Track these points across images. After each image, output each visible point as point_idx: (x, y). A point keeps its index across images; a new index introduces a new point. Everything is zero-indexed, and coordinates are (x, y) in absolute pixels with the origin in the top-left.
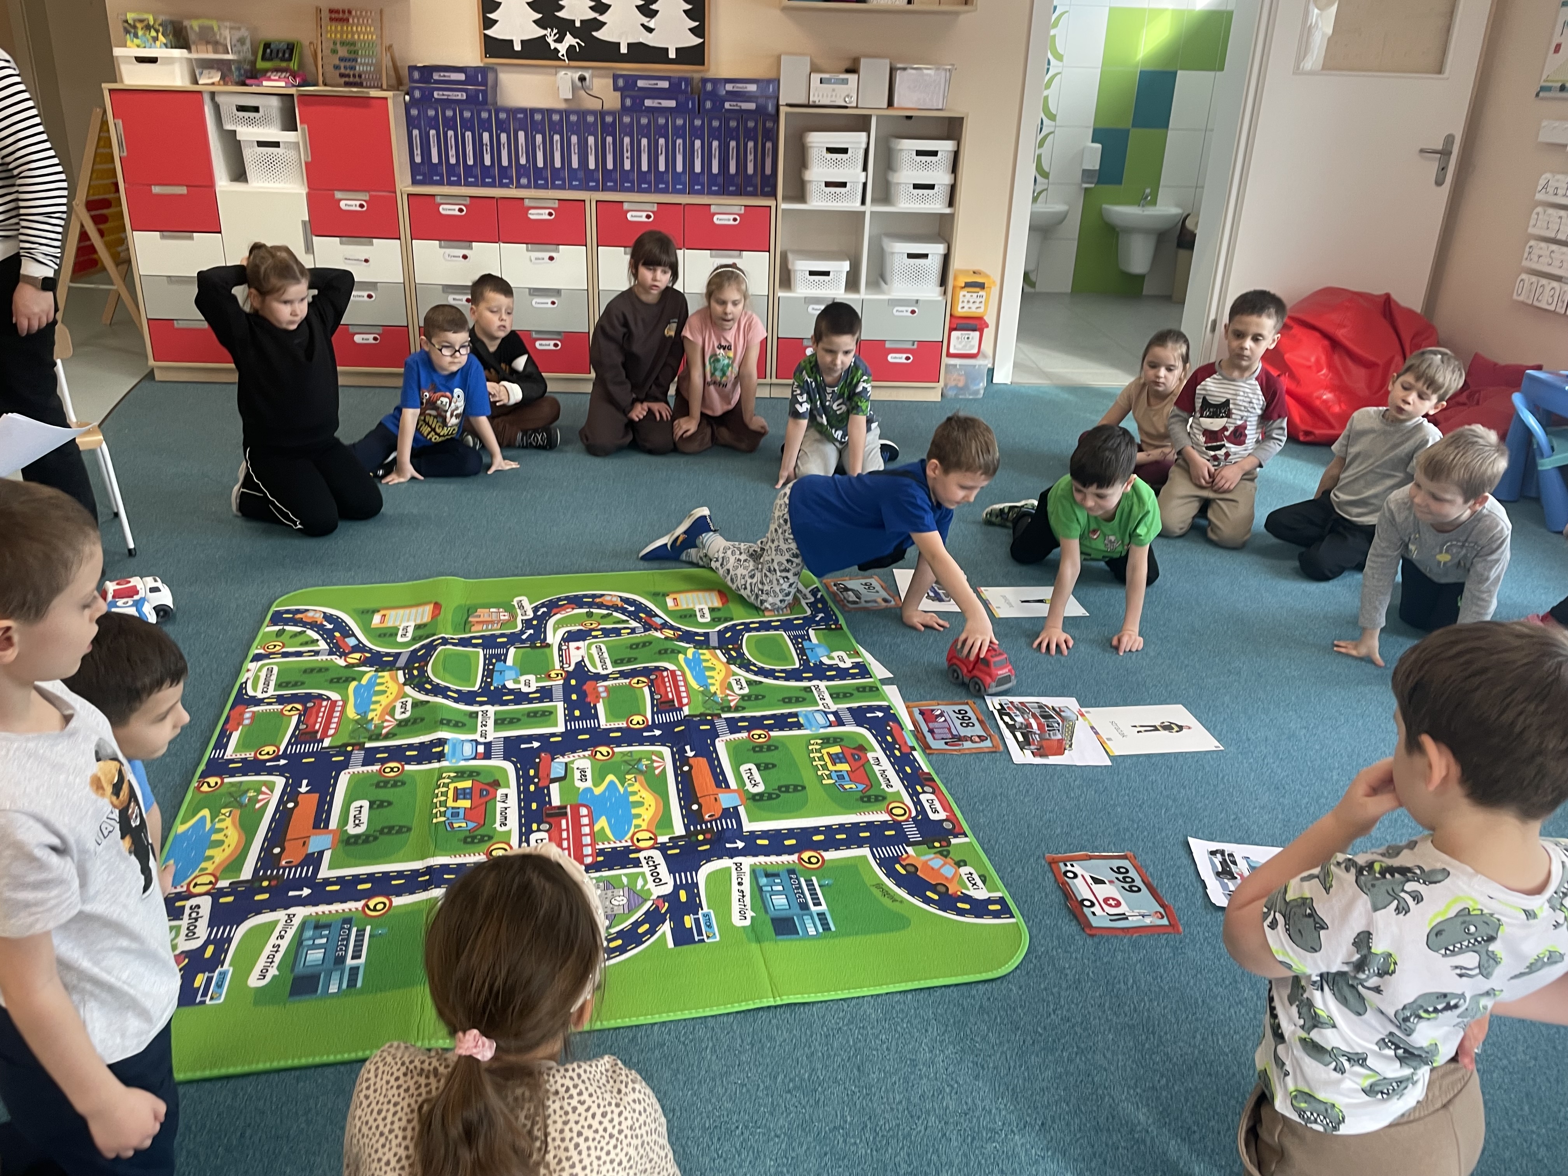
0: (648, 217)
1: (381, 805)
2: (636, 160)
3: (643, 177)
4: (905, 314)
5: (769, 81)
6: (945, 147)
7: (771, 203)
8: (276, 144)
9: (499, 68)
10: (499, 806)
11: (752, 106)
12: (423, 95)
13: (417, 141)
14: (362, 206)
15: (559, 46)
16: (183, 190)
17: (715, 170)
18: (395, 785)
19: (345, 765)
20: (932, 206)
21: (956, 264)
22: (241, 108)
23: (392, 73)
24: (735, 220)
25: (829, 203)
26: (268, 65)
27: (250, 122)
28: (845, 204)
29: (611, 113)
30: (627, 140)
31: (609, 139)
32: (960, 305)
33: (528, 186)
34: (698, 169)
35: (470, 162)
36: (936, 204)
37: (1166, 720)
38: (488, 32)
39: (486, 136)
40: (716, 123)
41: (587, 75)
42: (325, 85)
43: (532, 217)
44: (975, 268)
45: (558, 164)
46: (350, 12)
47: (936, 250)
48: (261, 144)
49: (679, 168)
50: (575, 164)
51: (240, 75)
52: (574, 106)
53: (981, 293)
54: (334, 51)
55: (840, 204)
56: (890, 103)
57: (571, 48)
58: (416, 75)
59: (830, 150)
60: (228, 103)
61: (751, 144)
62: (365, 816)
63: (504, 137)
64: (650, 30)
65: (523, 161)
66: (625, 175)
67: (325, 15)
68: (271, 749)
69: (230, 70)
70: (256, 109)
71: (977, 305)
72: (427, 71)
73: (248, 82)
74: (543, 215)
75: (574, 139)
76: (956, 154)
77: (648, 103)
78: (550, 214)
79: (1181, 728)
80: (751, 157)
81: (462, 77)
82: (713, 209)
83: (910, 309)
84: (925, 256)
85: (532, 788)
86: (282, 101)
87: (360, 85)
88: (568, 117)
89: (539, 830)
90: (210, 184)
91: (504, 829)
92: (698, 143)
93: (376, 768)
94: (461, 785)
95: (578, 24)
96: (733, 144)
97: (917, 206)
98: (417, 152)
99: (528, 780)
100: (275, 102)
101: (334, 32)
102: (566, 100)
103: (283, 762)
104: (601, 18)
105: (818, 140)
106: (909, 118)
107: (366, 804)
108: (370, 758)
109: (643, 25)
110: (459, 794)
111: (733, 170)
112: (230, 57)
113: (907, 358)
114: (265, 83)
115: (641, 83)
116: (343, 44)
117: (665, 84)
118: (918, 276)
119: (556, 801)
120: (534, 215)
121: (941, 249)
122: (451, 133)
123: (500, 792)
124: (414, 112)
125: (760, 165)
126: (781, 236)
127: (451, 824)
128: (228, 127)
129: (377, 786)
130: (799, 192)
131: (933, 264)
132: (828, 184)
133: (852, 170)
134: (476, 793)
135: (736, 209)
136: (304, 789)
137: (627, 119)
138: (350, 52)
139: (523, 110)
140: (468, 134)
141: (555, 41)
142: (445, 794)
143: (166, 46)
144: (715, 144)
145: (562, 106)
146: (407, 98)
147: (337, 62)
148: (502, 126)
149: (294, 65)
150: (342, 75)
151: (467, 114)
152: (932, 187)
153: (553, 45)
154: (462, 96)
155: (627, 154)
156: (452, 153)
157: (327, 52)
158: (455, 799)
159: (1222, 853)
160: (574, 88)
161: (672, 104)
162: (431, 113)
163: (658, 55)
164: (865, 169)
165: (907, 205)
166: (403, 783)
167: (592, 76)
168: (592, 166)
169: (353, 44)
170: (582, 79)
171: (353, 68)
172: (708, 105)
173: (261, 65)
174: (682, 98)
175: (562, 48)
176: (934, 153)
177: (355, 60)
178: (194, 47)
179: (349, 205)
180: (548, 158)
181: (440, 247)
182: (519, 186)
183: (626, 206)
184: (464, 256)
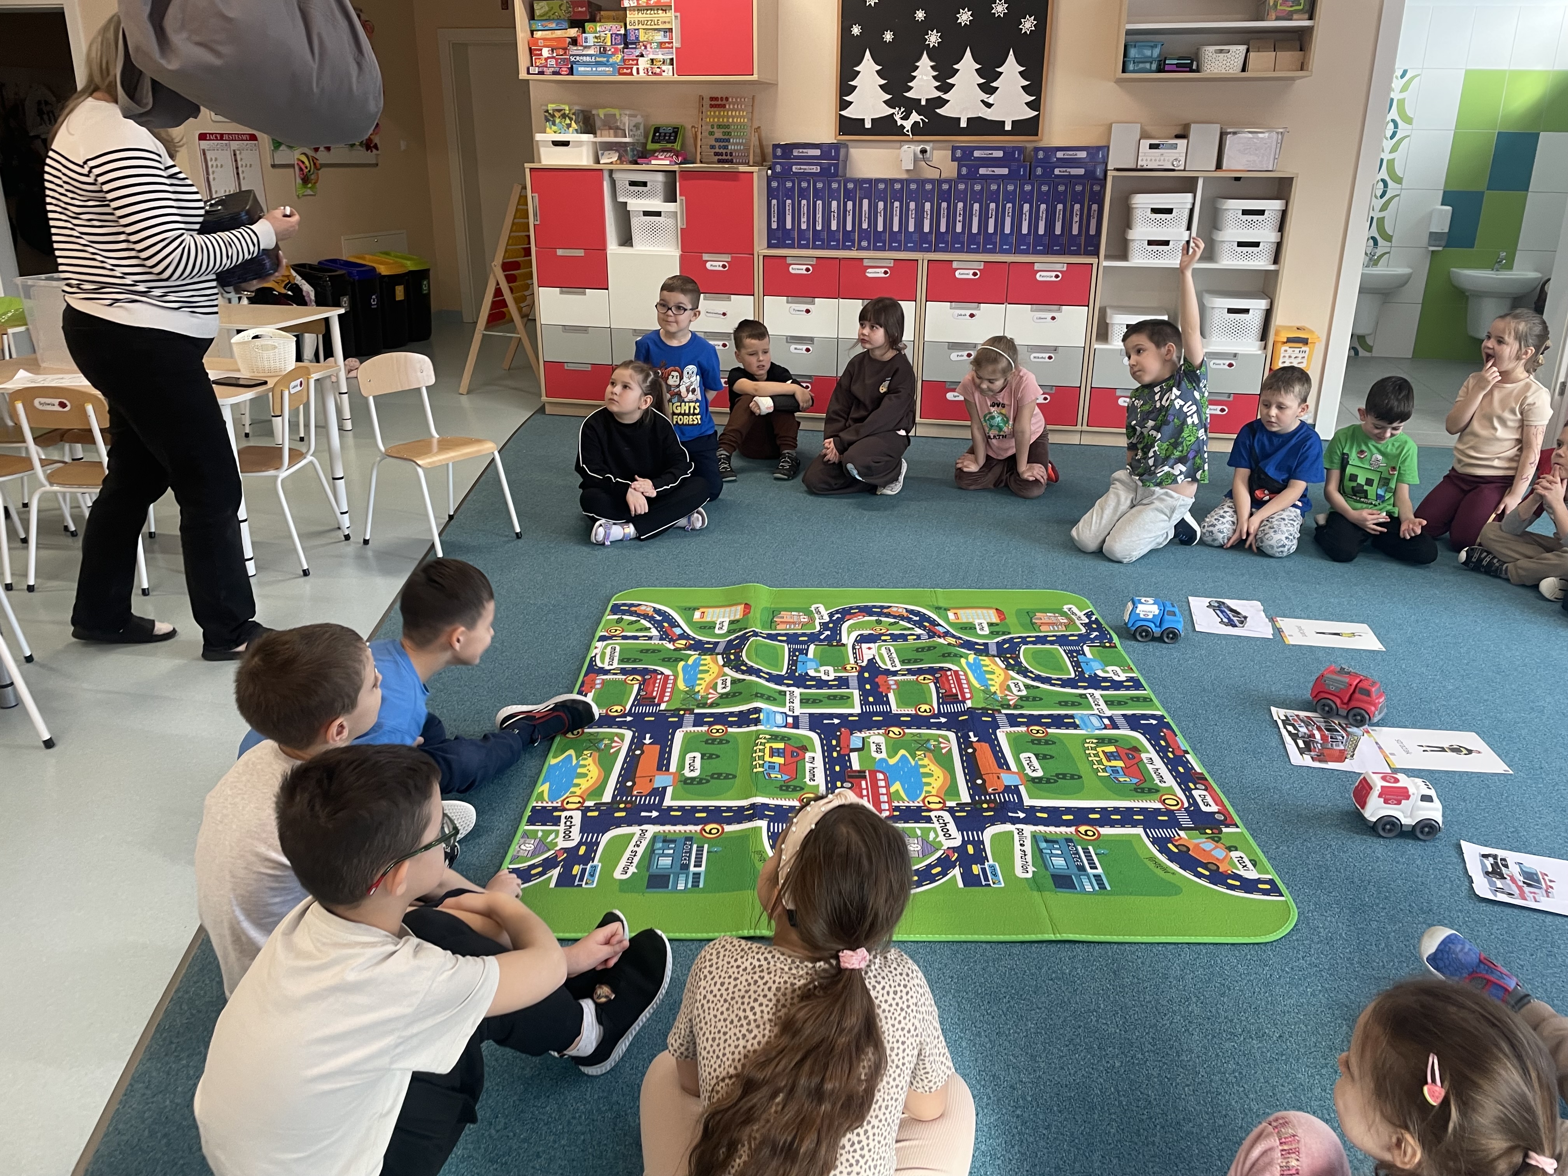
0: (975, 274)
1: (710, 757)
2: (967, 224)
3: (972, 238)
4: (1222, 367)
5: (1099, 148)
6: (1273, 206)
7: (1093, 260)
8: (658, 214)
9: (849, 144)
10: (808, 766)
11: (1081, 171)
12: (783, 169)
13: (774, 209)
14: (724, 266)
15: (904, 123)
16: (580, 253)
17: (1041, 231)
18: (721, 742)
19: (679, 725)
20: (1256, 263)
21: (1279, 319)
22: (633, 184)
23: (758, 151)
24: (1057, 276)
25: (1151, 261)
26: (657, 146)
27: (638, 195)
28: (1167, 261)
29: (946, 181)
30: (960, 205)
31: (944, 205)
32: (1281, 360)
33: (867, 249)
34: (1025, 230)
35: (819, 228)
36: (1260, 261)
37: (1456, 743)
38: (842, 113)
39: (834, 204)
40: (1045, 188)
41: (928, 148)
42: (701, 162)
43: (869, 275)
44: (1299, 325)
45: (896, 228)
46: (727, 99)
47: (1258, 306)
48: (646, 213)
49: (1007, 230)
50: (911, 228)
51: (634, 155)
52: (914, 176)
53: (1304, 349)
54: (711, 133)
55: (1161, 261)
56: (1219, 166)
57: (916, 124)
58: (779, 152)
59: (1155, 211)
60: (623, 179)
61: (1077, 207)
62: (698, 763)
63: (850, 204)
64: (989, 105)
65: (865, 226)
66: (957, 237)
67: (707, 102)
68: (619, 708)
69: (626, 151)
70: (645, 184)
71: (1299, 360)
72: (788, 148)
73: (639, 161)
74: (879, 273)
75: (912, 205)
76: (1284, 213)
77: (982, 171)
78: (886, 273)
79: (1470, 752)
80: (1076, 219)
81: (817, 152)
82: (1037, 267)
83: (1228, 362)
84: (1246, 311)
85: (835, 754)
86: (666, 177)
87: (731, 162)
88: (908, 186)
89: (842, 787)
90: (602, 248)
91: (812, 783)
92: (1026, 207)
93: (704, 729)
94: (776, 745)
95: (923, 103)
96: (1060, 207)
97: (1241, 262)
98: (774, 219)
99: (832, 748)
100: (660, 177)
101: (713, 117)
102: (908, 171)
103: (629, 719)
104: (945, 97)
105: (1143, 202)
106: (1237, 179)
107: (698, 755)
108: (699, 721)
109: (983, 101)
110: (773, 752)
111: (1058, 231)
112: (627, 140)
113: (1222, 410)
114: (653, 162)
115: (977, 154)
116: (719, 126)
117: (999, 154)
118: (1236, 331)
119: (856, 766)
120: (871, 273)
121: (1263, 304)
122: (804, 202)
123: (808, 755)
124: (774, 184)
125: (1084, 225)
126: (1100, 292)
127: (769, 775)
128: (621, 199)
129: (706, 742)
130: (1122, 250)
131: (1255, 319)
132: (1150, 243)
133: (1175, 230)
134: (788, 753)
135: (1059, 267)
136: (647, 741)
137: (961, 187)
138: (724, 133)
139: (869, 181)
140: (819, 203)
141: (902, 119)
142: (763, 751)
143: (577, 131)
144: (1043, 207)
145: (904, 176)
146: (770, 172)
147: (714, 143)
148: (849, 195)
149: (677, 146)
150: (716, 154)
151: (820, 185)
152: (1256, 244)
153: (900, 122)
154: (816, 169)
155: (959, 218)
156: (804, 219)
157: (705, 134)
158: (771, 756)
159: (1495, 857)
160: (916, 160)
161: (1005, 171)
162: (789, 184)
163: (996, 127)
164: (1189, 228)
165: (1230, 262)
166: (728, 742)
167: (933, 149)
168: (926, 229)
169: (728, 127)
170: (924, 151)
171: (726, 147)
172: (1039, 171)
173: (651, 146)
174: (1014, 165)
175: (908, 125)
176: (1261, 212)
177: (728, 140)
178: (598, 132)
179: (715, 264)
180: (888, 222)
181: (788, 302)
182: (860, 248)
183: (955, 265)
184: (808, 311)
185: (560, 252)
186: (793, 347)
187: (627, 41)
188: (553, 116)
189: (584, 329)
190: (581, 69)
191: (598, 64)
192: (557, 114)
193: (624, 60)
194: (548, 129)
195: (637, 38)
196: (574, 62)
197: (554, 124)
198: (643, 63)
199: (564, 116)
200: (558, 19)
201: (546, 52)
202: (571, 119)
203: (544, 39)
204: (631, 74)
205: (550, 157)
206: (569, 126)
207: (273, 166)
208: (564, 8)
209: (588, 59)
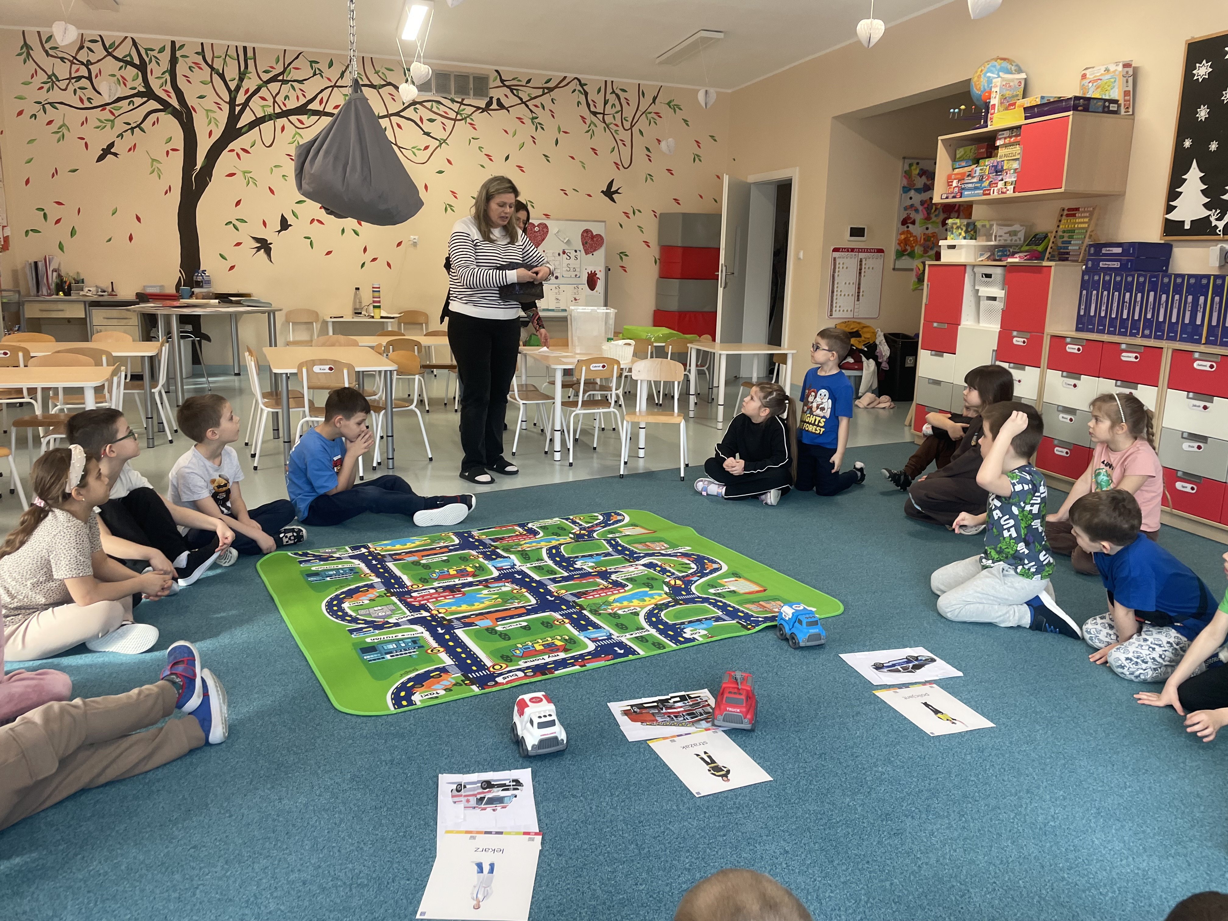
0: (1212, 367)
8: (995, 299)
9: (1174, 244)
12: (1093, 265)
13: (1084, 299)
14: (1024, 342)
15: (1218, 223)
16: (946, 326)
22: (984, 275)
26: (1028, 248)
27: (987, 284)
33: (1149, 337)
35: (1113, 316)
38: (1169, 216)
39: (1128, 295)
43: (1123, 359)
45: (1174, 319)
46: (1079, 209)
48: (989, 298)
50: (1187, 321)
51: (1003, 255)
54: (1061, 237)
58: (1092, 250)
60: (981, 272)
63: (1139, 295)
65: (1149, 316)
67: (1066, 212)
69: (998, 251)
70: (993, 276)
72: (1098, 246)
73: (1002, 259)
74: (1131, 357)
78: (1136, 358)
81: (1119, 250)
98: (1083, 307)
100: (1000, 271)
101: (1066, 224)
102: (1215, 268)
112: (992, 243)
116: (1067, 231)
120: (1125, 357)
122: (1105, 293)
128: (976, 288)
138: (1069, 237)
140: (1117, 294)
141: (1216, 219)
143: (965, 238)
147: (1061, 245)
148: (1141, 288)
149: (1040, 248)
150: (1060, 253)
151: (1119, 279)
153: (1214, 223)
154: (1117, 265)
156: (1104, 308)
162: (1096, 278)
169: (1073, 231)
173: (1020, 248)
175: (1221, 225)
177: (1069, 243)
178: (978, 238)
179: (1018, 341)
180: (1168, 314)
181: (1062, 376)
182: (1144, 336)
183: (1196, 355)
184: (1075, 386)
185: (935, 325)
186: (1061, 415)
187: (998, 170)
188: (952, 228)
189: (937, 383)
190: (966, 193)
191: (976, 188)
192: (955, 227)
193: (990, 184)
194: (948, 237)
195: (1002, 167)
196: (963, 189)
197: (952, 233)
198: (1001, 184)
199: (958, 228)
200: (967, 160)
201: (955, 183)
202: (962, 229)
203: (955, 174)
204: (989, 194)
205: (947, 257)
206: (960, 234)
207: (894, 269)
208: (972, 151)
209: (970, 185)
